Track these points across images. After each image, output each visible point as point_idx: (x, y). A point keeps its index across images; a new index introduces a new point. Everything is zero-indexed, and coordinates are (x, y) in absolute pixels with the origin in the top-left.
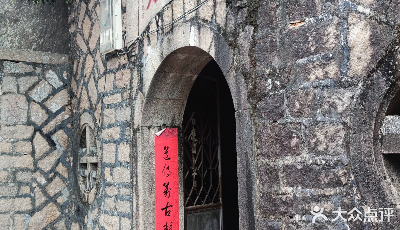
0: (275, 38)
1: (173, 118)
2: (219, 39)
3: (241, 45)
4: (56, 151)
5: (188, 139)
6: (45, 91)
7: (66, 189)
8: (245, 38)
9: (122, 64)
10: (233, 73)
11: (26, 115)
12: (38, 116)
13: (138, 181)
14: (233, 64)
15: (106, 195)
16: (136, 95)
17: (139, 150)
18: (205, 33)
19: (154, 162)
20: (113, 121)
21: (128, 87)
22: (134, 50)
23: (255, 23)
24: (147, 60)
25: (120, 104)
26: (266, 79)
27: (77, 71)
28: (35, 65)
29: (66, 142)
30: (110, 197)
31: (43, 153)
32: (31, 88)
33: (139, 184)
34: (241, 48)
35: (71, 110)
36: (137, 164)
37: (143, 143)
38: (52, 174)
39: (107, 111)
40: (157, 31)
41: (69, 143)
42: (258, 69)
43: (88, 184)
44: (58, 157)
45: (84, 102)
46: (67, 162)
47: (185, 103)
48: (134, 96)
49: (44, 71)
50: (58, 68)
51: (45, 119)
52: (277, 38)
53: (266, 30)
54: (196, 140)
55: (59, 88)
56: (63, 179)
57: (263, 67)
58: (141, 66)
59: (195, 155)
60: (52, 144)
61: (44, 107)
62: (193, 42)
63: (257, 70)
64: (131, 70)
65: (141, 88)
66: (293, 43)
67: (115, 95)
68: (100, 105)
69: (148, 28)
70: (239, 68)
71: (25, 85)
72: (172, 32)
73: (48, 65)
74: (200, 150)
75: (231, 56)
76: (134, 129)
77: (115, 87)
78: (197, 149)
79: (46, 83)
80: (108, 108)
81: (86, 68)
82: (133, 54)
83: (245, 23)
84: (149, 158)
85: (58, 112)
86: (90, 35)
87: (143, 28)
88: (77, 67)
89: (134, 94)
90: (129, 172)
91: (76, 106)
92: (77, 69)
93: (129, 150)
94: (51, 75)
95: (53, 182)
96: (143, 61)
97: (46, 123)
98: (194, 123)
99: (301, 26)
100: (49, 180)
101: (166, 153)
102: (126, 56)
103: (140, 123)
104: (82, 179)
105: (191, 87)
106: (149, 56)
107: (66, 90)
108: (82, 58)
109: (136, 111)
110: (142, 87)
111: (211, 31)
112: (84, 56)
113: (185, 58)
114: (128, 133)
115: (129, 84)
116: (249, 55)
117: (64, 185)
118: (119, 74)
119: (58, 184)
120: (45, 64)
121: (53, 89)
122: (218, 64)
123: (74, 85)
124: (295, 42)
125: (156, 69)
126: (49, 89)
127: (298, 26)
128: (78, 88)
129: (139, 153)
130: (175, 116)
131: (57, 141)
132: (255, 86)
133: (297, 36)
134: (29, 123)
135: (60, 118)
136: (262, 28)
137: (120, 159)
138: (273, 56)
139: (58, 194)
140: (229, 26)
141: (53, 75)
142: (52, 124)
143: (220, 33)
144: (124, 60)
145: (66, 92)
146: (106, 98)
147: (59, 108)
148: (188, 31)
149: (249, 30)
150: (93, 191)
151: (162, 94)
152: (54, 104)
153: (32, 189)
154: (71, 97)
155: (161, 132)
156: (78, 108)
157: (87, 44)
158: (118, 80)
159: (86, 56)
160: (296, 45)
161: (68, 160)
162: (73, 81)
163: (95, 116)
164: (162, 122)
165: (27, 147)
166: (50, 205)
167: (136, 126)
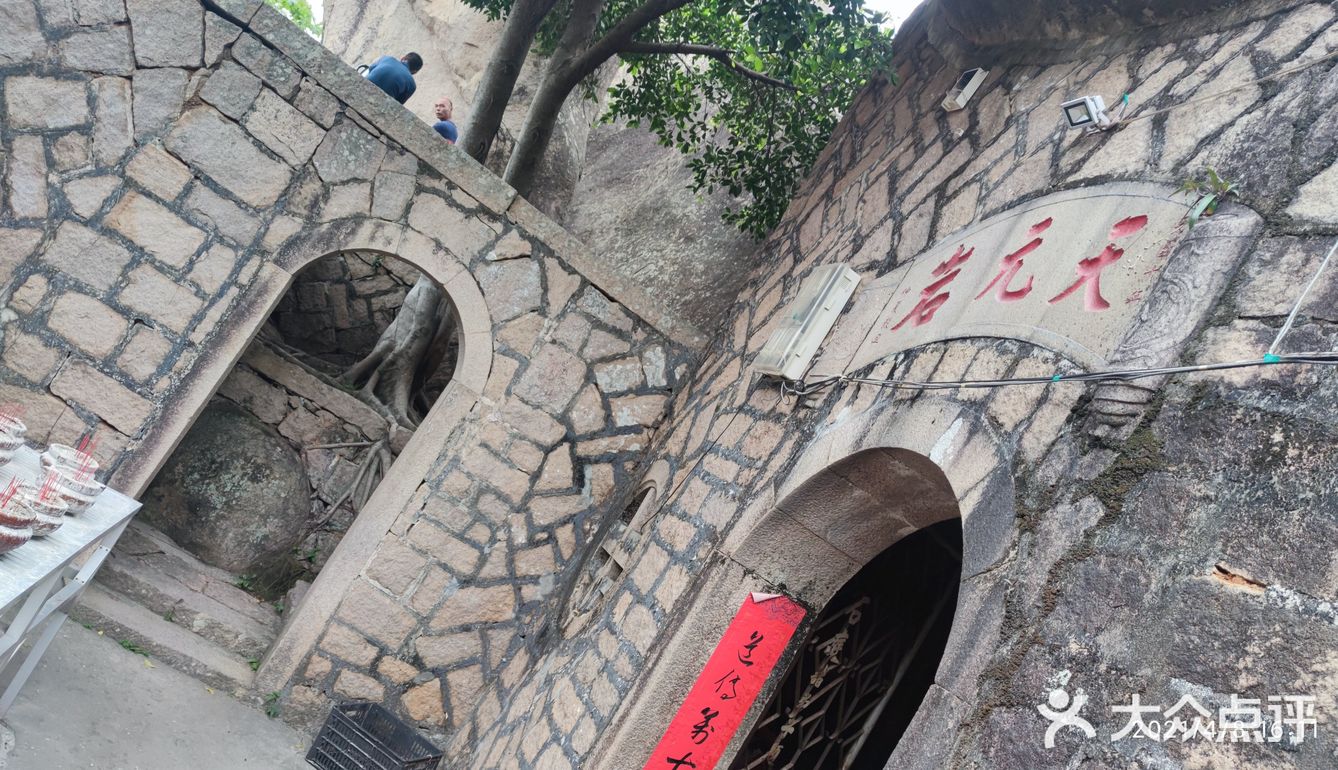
0: (1147, 577)
1: (810, 583)
2: (1004, 484)
3: (1047, 533)
4: (578, 497)
5: (819, 648)
6: (626, 378)
7: (551, 578)
8: (1067, 523)
9: (778, 410)
10: (984, 587)
11: (566, 402)
12: (586, 416)
13: (657, 668)
14: (998, 564)
15: (595, 646)
16: (763, 489)
17: (699, 604)
18: (979, 449)
19: (712, 651)
20: (693, 512)
21: (760, 464)
22: (816, 396)
23: (1115, 504)
24: (827, 432)
25: (725, 487)
26: (1058, 665)
27: (702, 376)
28: (639, 321)
29: (606, 492)
30: (599, 655)
31: (552, 486)
32: (605, 360)
33: (654, 673)
34: (1040, 540)
35: (650, 440)
36: (676, 629)
37: (714, 596)
38: (545, 535)
39: (697, 484)
40: (883, 385)
41: (611, 497)
42: (1055, 623)
43: (586, 598)
44: (574, 511)
45: (676, 440)
46: (583, 530)
47: (856, 570)
48: (758, 488)
49: (647, 342)
50: (676, 352)
51: (595, 429)
52: (1154, 581)
53: (1134, 538)
54: (835, 660)
55: (654, 388)
56: (558, 556)
57: (1069, 628)
58: (808, 436)
59: (814, 691)
60: (579, 479)
61: (606, 406)
62: (940, 453)
63: (1048, 625)
64: (786, 433)
65: (778, 482)
66: (1195, 625)
67: (730, 463)
68: (692, 464)
69: (870, 368)
70: (1007, 588)
71: (599, 347)
72: (911, 405)
73: (662, 335)
74: (831, 686)
75: (1007, 543)
76: (716, 553)
77: (739, 446)
78: (828, 679)
79: (639, 365)
80: (703, 478)
81: (719, 378)
82: (809, 403)
83: (1089, 488)
84: (707, 635)
85: (626, 430)
86: (764, 323)
87: (860, 363)
88: (709, 368)
89: (761, 484)
90: (654, 633)
91: (660, 439)
92: (705, 372)
93: (682, 589)
94: (656, 357)
95: (537, 550)
96: (818, 428)
97: (592, 436)
98: (852, 621)
99: (1245, 595)
100: (533, 543)
101: (751, 647)
102: (793, 399)
103: (733, 551)
104: (586, 578)
105: (889, 544)
106: (834, 427)
107: (666, 398)
108: (724, 357)
109: (741, 520)
110: (783, 480)
111: (995, 455)
112: (730, 355)
113: (908, 476)
114: (702, 554)
115: (765, 458)
116: (1050, 572)
117: (551, 569)
118: (761, 425)
119: (543, 560)
120: (657, 332)
121: (644, 384)
122: (964, 541)
123: (683, 396)
124: (1200, 623)
125: (832, 461)
126: (635, 379)
127: (1236, 588)
128: (684, 408)
129: (693, 609)
130: (818, 583)
131: (591, 480)
132: (1018, 660)
133: (1216, 612)
134: (563, 419)
135: (622, 443)
136: (1126, 528)
137: (657, 594)
138: (1112, 619)
139: (532, 577)
140: (1044, 470)
141: (660, 358)
142: (602, 445)
143: (1014, 471)
144: (786, 404)
145: (663, 402)
146: (711, 457)
147: (631, 422)
148: (945, 425)
149: (1089, 510)
150: (585, 617)
151: (815, 520)
152: (626, 411)
153: (493, 540)
154: (665, 417)
155: (767, 596)
156: (662, 444)
157: (749, 336)
158: (752, 437)
159: (734, 357)
160: (1199, 637)
161: (588, 527)
162: (686, 391)
163: (675, 478)
164: (781, 578)
165: (532, 460)
166: (506, 588)
167: (724, 550)
